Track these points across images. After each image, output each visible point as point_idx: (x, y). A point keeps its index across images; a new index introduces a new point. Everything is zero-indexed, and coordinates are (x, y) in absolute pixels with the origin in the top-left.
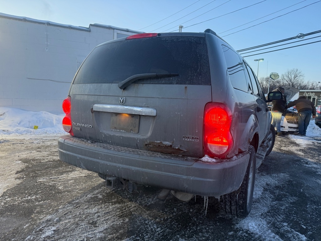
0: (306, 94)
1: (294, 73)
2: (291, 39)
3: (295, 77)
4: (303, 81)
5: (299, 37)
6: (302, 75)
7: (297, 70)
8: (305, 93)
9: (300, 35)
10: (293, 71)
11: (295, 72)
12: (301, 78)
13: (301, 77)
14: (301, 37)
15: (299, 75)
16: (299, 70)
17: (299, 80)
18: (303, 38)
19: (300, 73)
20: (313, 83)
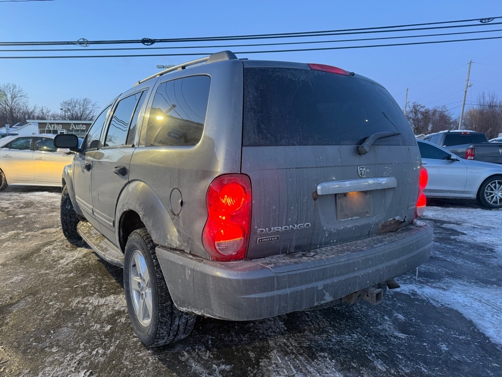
0: (50, 126)
1: (10, 91)
2: (68, 43)
3: (13, 98)
4: (27, 104)
5: (81, 43)
6: (24, 94)
7: (15, 87)
8: (48, 126)
9: (82, 40)
10: (7, 87)
11: (11, 89)
12: (24, 100)
13: (22, 98)
14: (84, 44)
15: (19, 95)
16: (17, 86)
17: (21, 103)
18: (87, 46)
19: (20, 92)
20: (42, 109)
